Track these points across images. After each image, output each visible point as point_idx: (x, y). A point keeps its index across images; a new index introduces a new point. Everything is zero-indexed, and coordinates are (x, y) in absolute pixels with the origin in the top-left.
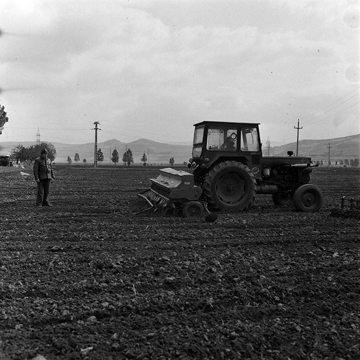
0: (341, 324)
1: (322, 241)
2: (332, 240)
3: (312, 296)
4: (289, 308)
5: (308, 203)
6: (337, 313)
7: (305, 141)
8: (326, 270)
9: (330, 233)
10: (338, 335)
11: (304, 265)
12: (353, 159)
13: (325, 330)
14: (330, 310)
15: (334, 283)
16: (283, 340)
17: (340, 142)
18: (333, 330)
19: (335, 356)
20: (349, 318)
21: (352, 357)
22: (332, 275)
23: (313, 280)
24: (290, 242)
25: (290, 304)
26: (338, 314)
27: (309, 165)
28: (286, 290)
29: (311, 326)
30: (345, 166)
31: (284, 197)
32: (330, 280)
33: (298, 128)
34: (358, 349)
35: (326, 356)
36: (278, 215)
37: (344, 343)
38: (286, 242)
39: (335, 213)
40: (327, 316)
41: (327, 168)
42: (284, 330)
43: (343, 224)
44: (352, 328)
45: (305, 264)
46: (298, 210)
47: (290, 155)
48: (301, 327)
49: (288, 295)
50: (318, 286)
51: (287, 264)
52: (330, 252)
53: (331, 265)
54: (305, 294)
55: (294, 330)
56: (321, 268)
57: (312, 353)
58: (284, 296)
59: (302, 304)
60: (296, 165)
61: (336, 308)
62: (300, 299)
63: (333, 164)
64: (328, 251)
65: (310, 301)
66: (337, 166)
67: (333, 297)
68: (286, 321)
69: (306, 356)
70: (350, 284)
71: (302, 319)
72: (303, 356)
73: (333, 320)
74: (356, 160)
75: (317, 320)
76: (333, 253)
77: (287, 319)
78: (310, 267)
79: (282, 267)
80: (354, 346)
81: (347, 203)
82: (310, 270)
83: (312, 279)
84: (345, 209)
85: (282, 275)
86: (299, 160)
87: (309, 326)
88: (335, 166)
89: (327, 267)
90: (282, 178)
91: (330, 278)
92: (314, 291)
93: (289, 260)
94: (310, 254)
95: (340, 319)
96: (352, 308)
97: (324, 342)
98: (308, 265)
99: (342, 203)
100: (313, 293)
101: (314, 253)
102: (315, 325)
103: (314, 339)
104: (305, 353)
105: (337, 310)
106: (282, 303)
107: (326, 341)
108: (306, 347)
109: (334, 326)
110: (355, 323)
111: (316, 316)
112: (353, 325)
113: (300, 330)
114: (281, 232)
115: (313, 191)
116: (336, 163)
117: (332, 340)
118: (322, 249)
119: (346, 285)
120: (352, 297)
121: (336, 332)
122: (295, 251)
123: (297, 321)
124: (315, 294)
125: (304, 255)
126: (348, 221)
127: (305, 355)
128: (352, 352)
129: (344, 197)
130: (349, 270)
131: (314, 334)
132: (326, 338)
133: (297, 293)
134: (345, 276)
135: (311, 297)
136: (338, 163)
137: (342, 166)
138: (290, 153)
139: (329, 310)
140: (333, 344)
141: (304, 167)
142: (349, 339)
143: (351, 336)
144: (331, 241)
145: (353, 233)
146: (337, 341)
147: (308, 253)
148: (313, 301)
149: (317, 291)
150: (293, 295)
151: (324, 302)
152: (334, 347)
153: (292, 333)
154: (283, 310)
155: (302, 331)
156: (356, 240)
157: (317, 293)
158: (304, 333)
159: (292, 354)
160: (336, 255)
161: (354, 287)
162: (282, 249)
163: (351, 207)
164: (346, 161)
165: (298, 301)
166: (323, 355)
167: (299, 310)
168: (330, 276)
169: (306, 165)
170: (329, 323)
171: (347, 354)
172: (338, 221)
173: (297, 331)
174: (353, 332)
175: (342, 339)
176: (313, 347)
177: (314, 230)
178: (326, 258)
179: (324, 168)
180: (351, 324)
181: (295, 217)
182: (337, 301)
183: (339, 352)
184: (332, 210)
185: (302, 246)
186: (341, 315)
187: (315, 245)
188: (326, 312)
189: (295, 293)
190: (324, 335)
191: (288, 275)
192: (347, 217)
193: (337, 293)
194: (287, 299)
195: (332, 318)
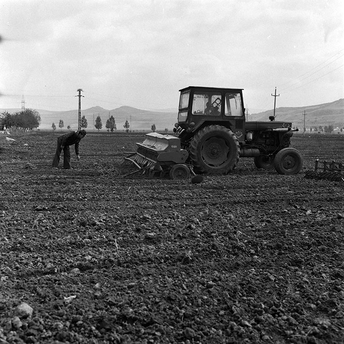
0: (313, 273)
1: (297, 200)
2: (306, 199)
3: (286, 249)
4: (263, 260)
6: (309, 264)
7: (281, 109)
8: (299, 226)
9: (303, 193)
10: (309, 283)
11: (278, 222)
12: (327, 125)
13: (297, 279)
14: (302, 261)
15: (307, 237)
16: (257, 288)
17: (315, 109)
18: (305, 279)
19: (306, 303)
20: (320, 269)
21: (322, 303)
22: (305, 230)
23: (287, 234)
24: (266, 201)
25: (265, 257)
26: (310, 265)
28: (261, 244)
29: (284, 275)
30: (319, 132)
32: (303, 234)
33: (275, 96)
34: (328, 296)
35: (298, 302)
36: (255, 177)
37: (315, 291)
38: (263, 201)
39: (309, 175)
40: (300, 267)
41: (302, 134)
42: (258, 280)
43: (316, 184)
44: (323, 278)
45: (280, 221)
47: (272, 120)
48: (275, 277)
49: (263, 248)
50: (292, 240)
51: (263, 221)
52: (304, 210)
53: (304, 222)
54: (278, 247)
55: (268, 279)
56: (295, 224)
57: (284, 299)
58: (259, 249)
59: (276, 256)
61: (308, 260)
62: (275, 252)
63: (308, 130)
64: (301, 209)
65: (284, 254)
66: (312, 132)
67: (305, 250)
68: (261, 271)
69: (279, 303)
70: (322, 238)
71: (276, 269)
72: (276, 302)
73: (305, 271)
74: (330, 127)
75: (290, 270)
76: (307, 211)
77: (261, 270)
78: (284, 224)
79: (258, 224)
80: (325, 293)
81: (320, 165)
82: (284, 226)
83: (286, 233)
84: (318, 171)
85: (259, 230)
86: (280, 124)
87: (282, 276)
88: (309, 132)
89: (300, 223)
91: (303, 233)
92: (287, 245)
93: (265, 218)
94: (285, 212)
95: (312, 270)
96: (323, 259)
97: (296, 290)
98: (283, 222)
99: (316, 166)
100: (287, 246)
101: (288, 211)
102: (287, 275)
103: (287, 288)
104: (278, 299)
105: (309, 261)
106: (258, 256)
107: (297, 289)
108: (279, 294)
109: (306, 275)
110: (325, 273)
111: (289, 267)
112: (324, 275)
113: (273, 279)
114: (257, 192)
116: (311, 129)
117: (304, 288)
118: (296, 207)
119: (317, 239)
120: (323, 250)
121: (307, 280)
122: (271, 209)
123: (271, 271)
124: (288, 248)
125: (279, 212)
126: (321, 182)
127: (278, 301)
128: (322, 298)
129: (318, 160)
130: (322, 225)
131: (287, 283)
132: (298, 287)
133: (271, 246)
134: (317, 231)
135: (285, 250)
136: (313, 130)
137: (317, 132)
139: (301, 262)
140: (304, 292)
142: (320, 287)
143: (321, 284)
144: (305, 200)
145: (326, 193)
146: (308, 288)
147: (283, 211)
148: (287, 254)
149: (291, 244)
150: (267, 249)
151: (297, 254)
152: (305, 294)
153: (266, 282)
154: (258, 261)
155: (275, 280)
156: (328, 199)
157: (290, 246)
158: (277, 282)
159: (266, 300)
160: (309, 212)
161: (325, 241)
162: (258, 208)
163: (325, 169)
164: (320, 127)
165: (272, 254)
166: (294, 302)
167: (273, 261)
168: (303, 231)
169: (287, 129)
170: (301, 273)
171: (317, 300)
172: (312, 182)
173: (270, 280)
174: (324, 281)
175: (313, 287)
176: (285, 294)
177: (289, 190)
178: (299, 215)
179: (300, 135)
180: (321, 274)
181: (272, 179)
182: (308, 254)
183: (310, 298)
184: (306, 173)
185: (278, 205)
186: (313, 266)
187: (290, 204)
188: (297, 263)
189: (270, 246)
190: (297, 284)
191: (263, 231)
192: (320, 179)
193: (309, 246)
194: (262, 252)
195: (304, 269)
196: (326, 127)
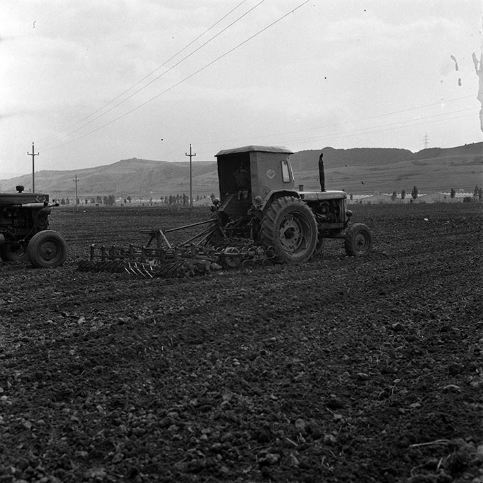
0: (85, 407)
1: (65, 305)
2: (77, 301)
3: (49, 379)
4: (15, 400)
5: (47, 256)
6: (80, 395)
7: (44, 173)
8: (68, 341)
9: (75, 293)
10: (80, 422)
11: (39, 340)
12: (107, 195)
13: (64, 420)
14: (71, 392)
15: (78, 357)
16: (5, 446)
17: (89, 174)
18: (73, 418)
19: (74, 451)
20: (94, 399)
21: (96, 447)
22: (75, 348)
23: (51, 357)
24: (22, 311)
25: (18, 395)
26: (82, 396)
27: (46, 204)
28: (13, 377)
29: (45, 418)
30: (97, 205)
31: (15, 249)
32: (73, 354)
33: (33, 155)
34: (103, 436)
35: (63, 453)
36: (7, 275)
37: (87, 432)
38: (17, 311)
39: (83, 267)
40: (68, 401)
41: (75, 208)
42: (8, 431)
43: (92, 279)
44: (98, 411)
45: (41, 337)
46: (35, 265)
47: (20, 192)
48: (32, 422)
49: (15, 383)
50: (57, 364)
51: (17, 341)
52: (75, 317)
53: (76, 335)
54: (38, 377)
55: (21, 428)
56: (62, 340)
57: (45, 453)
58: (10, 385)
59: (35, 391)
60: (29, 205)
61: (79, 389)
62: (33, 386)
63: (82, 202)
64: (72, 317)
65: (46, 386)
66: (87, 205)
67: (76, 375)
68: (12, 418)
69: (37, 460)
70: (97, 355)
71: (34, 411)
72: (32, 460)
73: (74, 405)
74: (110, 197)
75: (54, 409)
76: (78, 319)
77: (12, 416)
78: (48, 341)
79: (10, 346)
80: (99, 433)
81: (97, 252)
82: (47, 344)
83: (49, 355)
84: (95, 260)
85: (9, 356)
86: (32, 197)
87: (42, 419)
88: (84, 205)
89: (69, 337)
90: (11, 222)
91: (72, 352)
92: (51, 372)
93: (20, 335)
94: (49, 323)
95: (84, 402)
96: (99, 385)
97: (61, 436)
98: (46, 338)
99: (92, 252)
100: (50, 374)
101: (54, 321)
102: (50, 416)
103: (48, 435)
104: (36, 455)
105: (81, 391)
106: (7, 395)
107: (64, 434)
108: (38, 447)
109: (76, 412)
110: (101, 403)
111: (53, 403)
112: (99, 407)
113: (29, 427)
114: (10, 298)
115: (53, 240)
116: (86, 201)
117: (72, 430)
118: (64, 315)
119: (92, 358)
120: (99, 371)
121: (77, 419)
122: (29, 322)
123: (27, 415)
124: (52, 376)
125: (40, 325)
126: (99, 275)
127: (36, 457)
128: (96, 440)
129: (93, 245)
130: (97, 337)
131: (49, 428)
132: (64, 430)
133: (28, 378)
134: (92, 346)
135: (47, 380)
136: (89, 201)
137: (94, 205)
138: (20, 189)
139: (69, 394)
140: (73, 436)
141: (40, 208)
142: (94, 425)
143: (95, 421)
144: (76, 304)
145: (104, 290)
146: (78, 431)
147: (46, 322)
148: (50, 385)
149: (56, 370)
150: (22, 382)
151: (63, 384)
152: (74, 439)
153: (19, 433)
154: (7, 404)
155: (32, 428)
156: (107, 299)
157: (54, 374)
158: (34, 429)
159: (18, 460)
160: (81, 320)
161: (102, 358)
162: (11, 322)
163: (103, 258)
164: (99, 198)
165: (28, 389)
166: (59, 453)
167: (30, 400)
168: (72, 349)
169: (43, 204)
170: (68, 410)
171: (90, 445)
172: (87, 276)
173: (25, 429)
174: (99, 416)
175: (85, 426)
176: (46, 446)
177: (56, 291)
178: (69, 326)
179: (71, 208)
180: (96, 406)
181: (32, 276)
182: (80, 380)
183: (80, 444)
184: (80, 263)
185: (38, 314)
186: (85, 396)
187: (55, 311)
188: (64, 396)
189: (25, 378)
190: (62, 427)
191: (17, 356)
192: (97, 271)
193: (81, 369)
194: (14, 388)
195: (74, 403)
196: (105, 197)
